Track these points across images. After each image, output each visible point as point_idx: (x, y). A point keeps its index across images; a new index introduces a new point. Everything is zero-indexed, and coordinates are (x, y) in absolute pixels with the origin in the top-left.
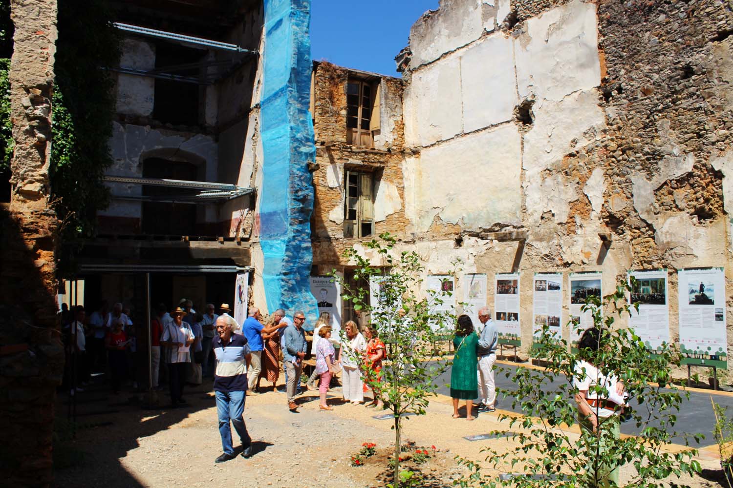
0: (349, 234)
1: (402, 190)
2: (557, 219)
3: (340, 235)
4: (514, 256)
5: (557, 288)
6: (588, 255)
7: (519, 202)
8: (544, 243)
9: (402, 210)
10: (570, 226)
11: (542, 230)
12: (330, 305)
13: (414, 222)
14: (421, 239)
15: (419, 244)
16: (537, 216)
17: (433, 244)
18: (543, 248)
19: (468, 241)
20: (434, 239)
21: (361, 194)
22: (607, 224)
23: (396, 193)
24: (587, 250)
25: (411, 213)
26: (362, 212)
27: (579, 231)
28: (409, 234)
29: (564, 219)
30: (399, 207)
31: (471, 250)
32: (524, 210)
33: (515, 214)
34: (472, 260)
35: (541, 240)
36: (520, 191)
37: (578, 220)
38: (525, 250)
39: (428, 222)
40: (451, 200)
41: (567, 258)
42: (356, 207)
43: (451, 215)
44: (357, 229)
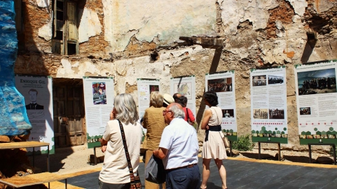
0: (56, 51)
1: (102, 16)
2: (255, 27)
3: (49, 51)
4: (210, 63)
5: (280, 81)
6: (291, 55)
7: (215, 16)
8: (243, 49)
9: (102, 34)
10: (270, 32)
11: (240, 38)
12: (41, 107)
13: (112, 44)
14: (119, 58)
15: (116, 62)
16: (233, 27)
17: (130, 61)
18: (242, 53)
19: (163, 55)
20: (130, 56)
21: (67, 18)
22: (310, 25)
23: (97, 19)
24: (290, 50)
25: (109, 37)
26: (67, 33)
27: (281, 35)
28: (108, 54)
29: (264, 25)
30: (100, 31)
31: (167, 62)
32: (220, 22)
33: (210, 27)
34: (168, 70)
35: (239, 46)
36: (215, 7)
37: (279, 25)
38: (223, 56)
39: (124, 43)
40: (146, 22)
41: (267, 59)
42: (63, 30)
43: (146, 35)
44: (63, 48)
